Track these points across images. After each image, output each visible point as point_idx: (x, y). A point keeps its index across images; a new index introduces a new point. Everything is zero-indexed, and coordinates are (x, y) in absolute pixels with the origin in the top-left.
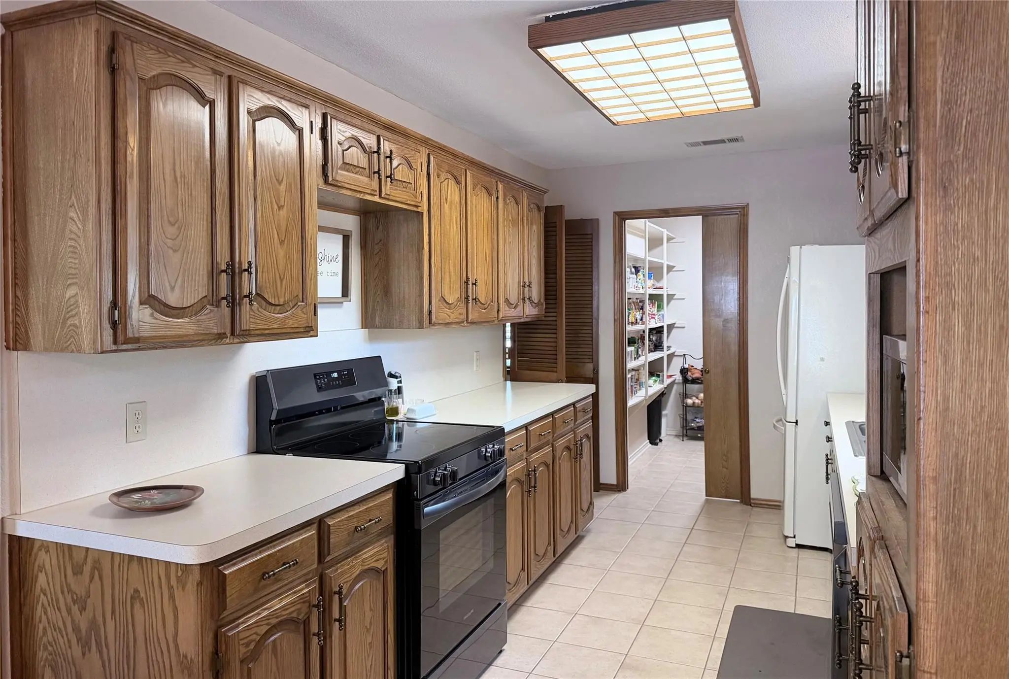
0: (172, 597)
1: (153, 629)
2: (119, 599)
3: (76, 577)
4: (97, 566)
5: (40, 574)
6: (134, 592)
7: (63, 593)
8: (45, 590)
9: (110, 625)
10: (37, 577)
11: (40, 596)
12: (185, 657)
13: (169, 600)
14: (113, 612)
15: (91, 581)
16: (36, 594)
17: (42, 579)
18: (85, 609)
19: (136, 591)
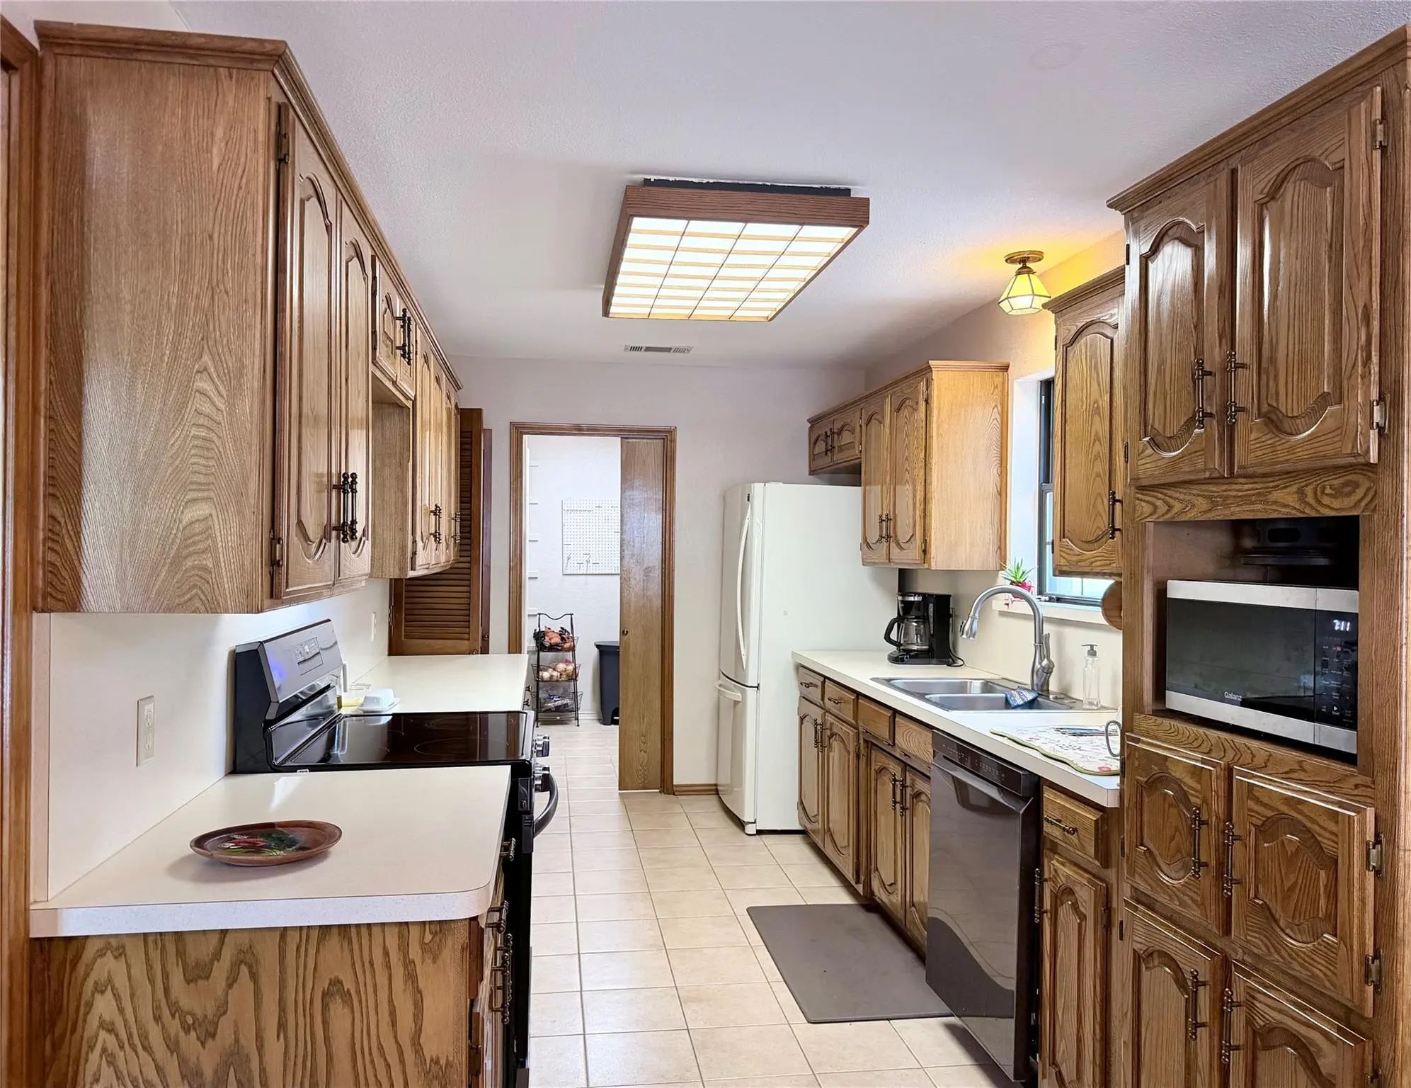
0: (411, 976)
1: (369, 1034)
2: (296, 1002)
3: (192, 985)
4: (248, 957)
5: (98, 996)
6: (330, 984)
7: (158, 1018)
8: (112, 1023)
9: (274, 1048)
10: (90, 1005)
11: (97, 1036)
12: (436, 1062)
13: (406, 982)
14: (282, 1026)
15: (230, 986)
16: (86, 1035)
17: (104, 1006)
18: (213, 1036)
19: (336, 982)
